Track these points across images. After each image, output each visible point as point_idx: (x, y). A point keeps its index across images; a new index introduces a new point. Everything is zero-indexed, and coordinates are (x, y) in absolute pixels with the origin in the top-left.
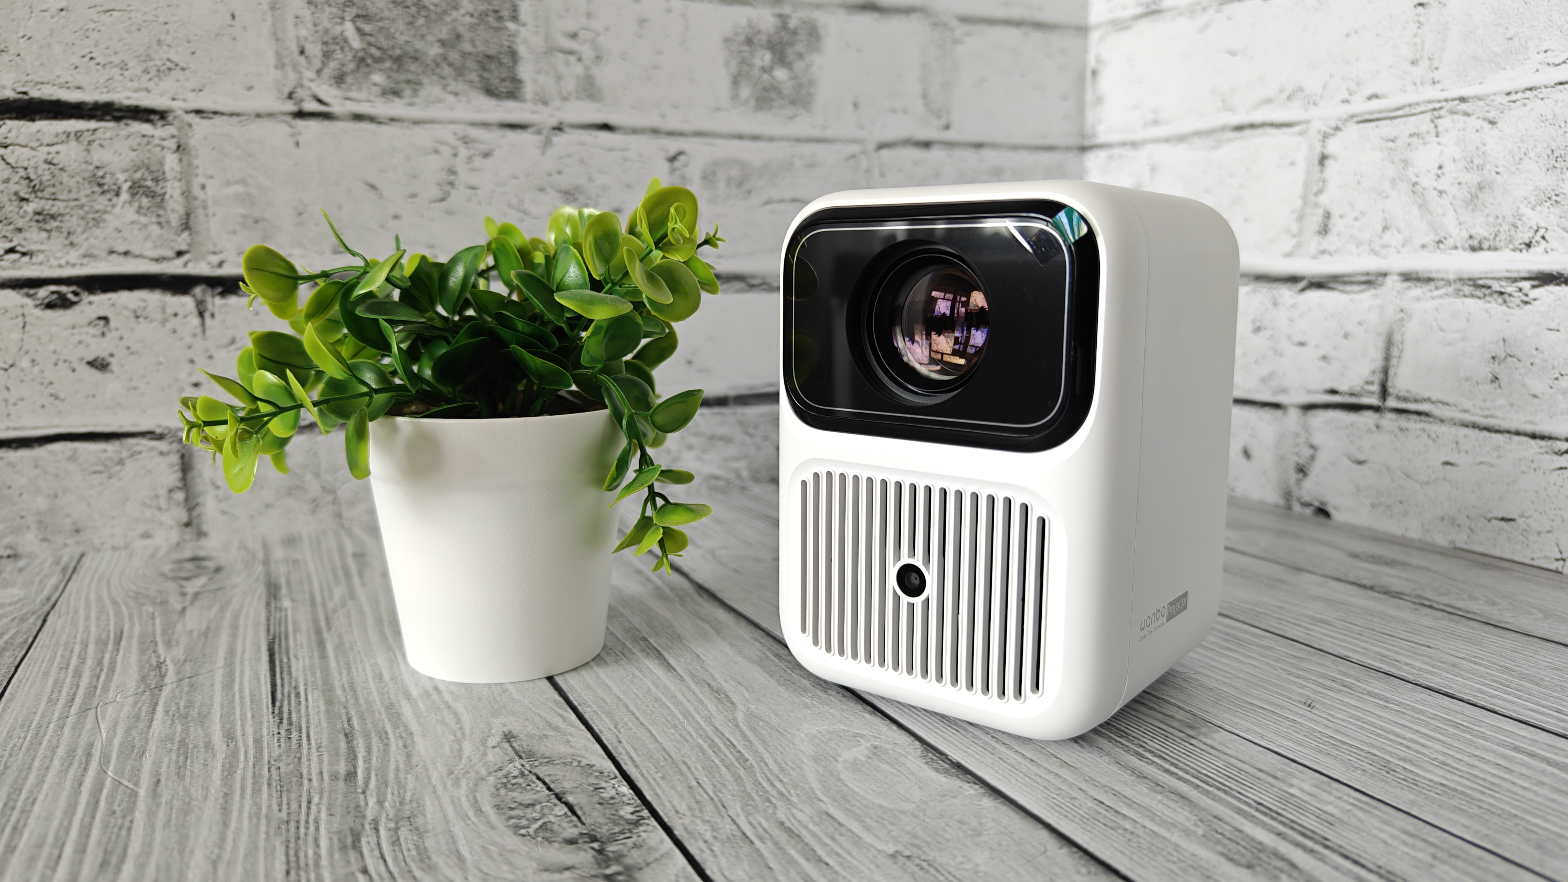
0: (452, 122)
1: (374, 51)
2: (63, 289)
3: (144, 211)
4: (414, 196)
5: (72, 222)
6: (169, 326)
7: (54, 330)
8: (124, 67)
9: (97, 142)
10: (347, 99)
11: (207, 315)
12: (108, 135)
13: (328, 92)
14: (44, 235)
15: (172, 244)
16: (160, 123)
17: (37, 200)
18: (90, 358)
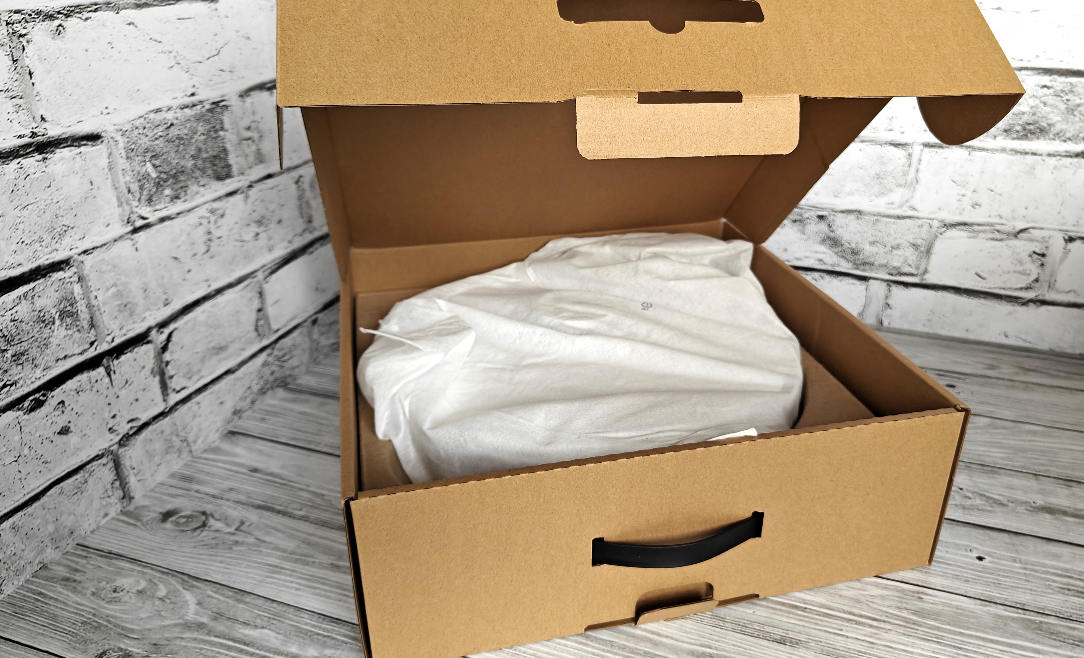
0: (205, 203)
1: (164, 176)
2: (37, 395)
3: (68, 327)
4: (195, 255)
5: (33, 352)
6: (95, 389)
7: (37, 423)
8: (41, 240)
9: (36, 295)
10: (155, 211)
11: (112, 373)
12: (40, 289)
13: (145, 211)
14: (20, 367)
15: (87, 339)
16: (68, 267)
17: (12, 347)
18: (58, 431)
